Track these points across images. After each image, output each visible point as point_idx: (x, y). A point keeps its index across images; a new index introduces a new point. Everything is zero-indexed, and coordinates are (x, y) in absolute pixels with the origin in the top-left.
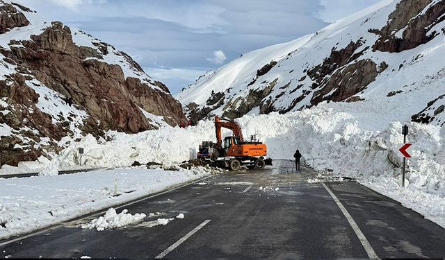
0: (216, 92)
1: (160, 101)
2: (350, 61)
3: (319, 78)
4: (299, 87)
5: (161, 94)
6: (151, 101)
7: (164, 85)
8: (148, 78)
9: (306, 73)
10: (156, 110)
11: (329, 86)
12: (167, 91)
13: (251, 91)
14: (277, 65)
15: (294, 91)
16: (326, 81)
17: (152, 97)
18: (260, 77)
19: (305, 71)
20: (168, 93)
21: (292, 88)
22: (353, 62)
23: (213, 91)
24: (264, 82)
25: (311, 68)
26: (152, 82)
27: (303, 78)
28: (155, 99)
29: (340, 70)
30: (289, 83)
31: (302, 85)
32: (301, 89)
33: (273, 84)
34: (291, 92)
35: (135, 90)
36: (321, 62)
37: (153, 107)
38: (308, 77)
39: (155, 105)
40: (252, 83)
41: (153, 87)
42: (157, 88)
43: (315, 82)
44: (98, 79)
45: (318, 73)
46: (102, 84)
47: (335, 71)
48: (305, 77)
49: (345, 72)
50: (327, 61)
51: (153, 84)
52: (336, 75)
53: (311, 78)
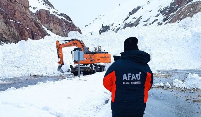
0: (104, 25)
1: (64, 27)
2: (187, 3)
3: (167, 15)
4: (155, 21)
5: (65, 22)
6: (58, 27)
7: (68, 16)
8: (56, 11)
9: (159, 12)
10: (62, 33)
11: (175, 19)
12: (70, 20)
13: (126, 24)
14: (141, 8)
15: (152, 23)
16: (172, 16)
17: (59, 24)
18: (131, 16)
19: (159, 11)
20: (70, 22)
21: (151, 21)
22: (190, 3)
23: (103, 25)
24: (134, 18)
25: (162, 8)
26: (59, 13)
27: (158, 15)
28: (61, 25)
29: (182, 8)
30: (149, 19)
31: (157, 19)
32: (157, 22)
33: (139, 19)
34: (150, 24)
35: (46, 18)
36: (169, 5)
37: (59, 30)
38: (161, 14)
39: (60, 29)
40: (126, 19)
41: (60, 17)
42: (63, 17)
43: (165, 17)
44: (5, 4)
45: (167, 12)
46: (9, 7)
47: (178, 9)
48: (159, 14)
49: (185, 10)
50: (172, 4)
51: (60, 15)
52: (179, 12)
53: (163, 15)
